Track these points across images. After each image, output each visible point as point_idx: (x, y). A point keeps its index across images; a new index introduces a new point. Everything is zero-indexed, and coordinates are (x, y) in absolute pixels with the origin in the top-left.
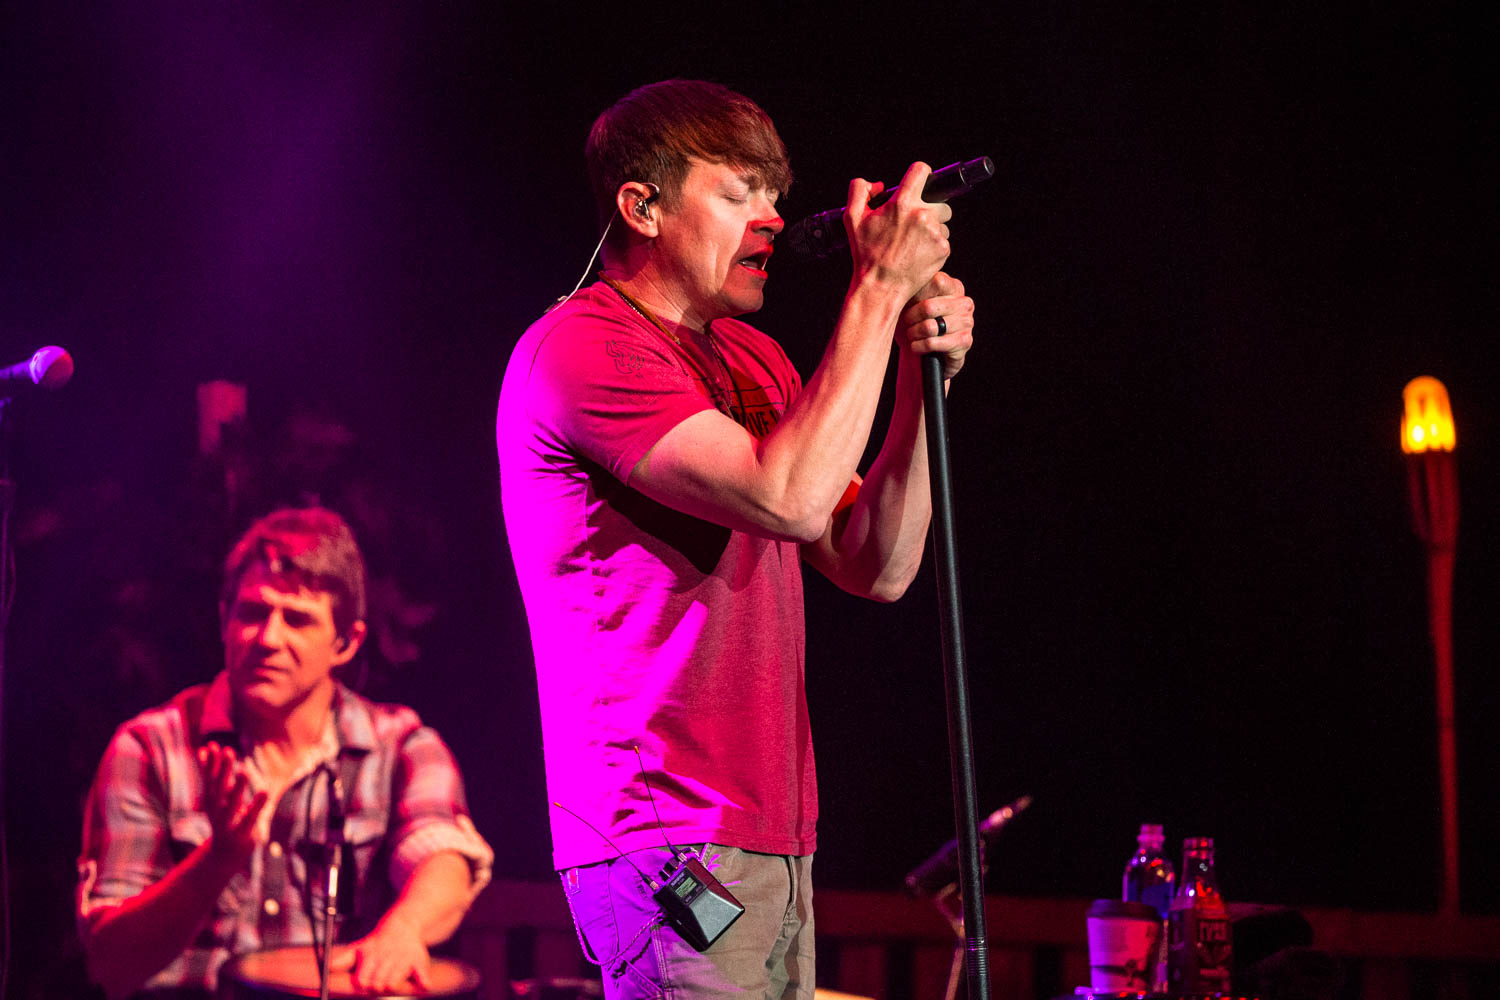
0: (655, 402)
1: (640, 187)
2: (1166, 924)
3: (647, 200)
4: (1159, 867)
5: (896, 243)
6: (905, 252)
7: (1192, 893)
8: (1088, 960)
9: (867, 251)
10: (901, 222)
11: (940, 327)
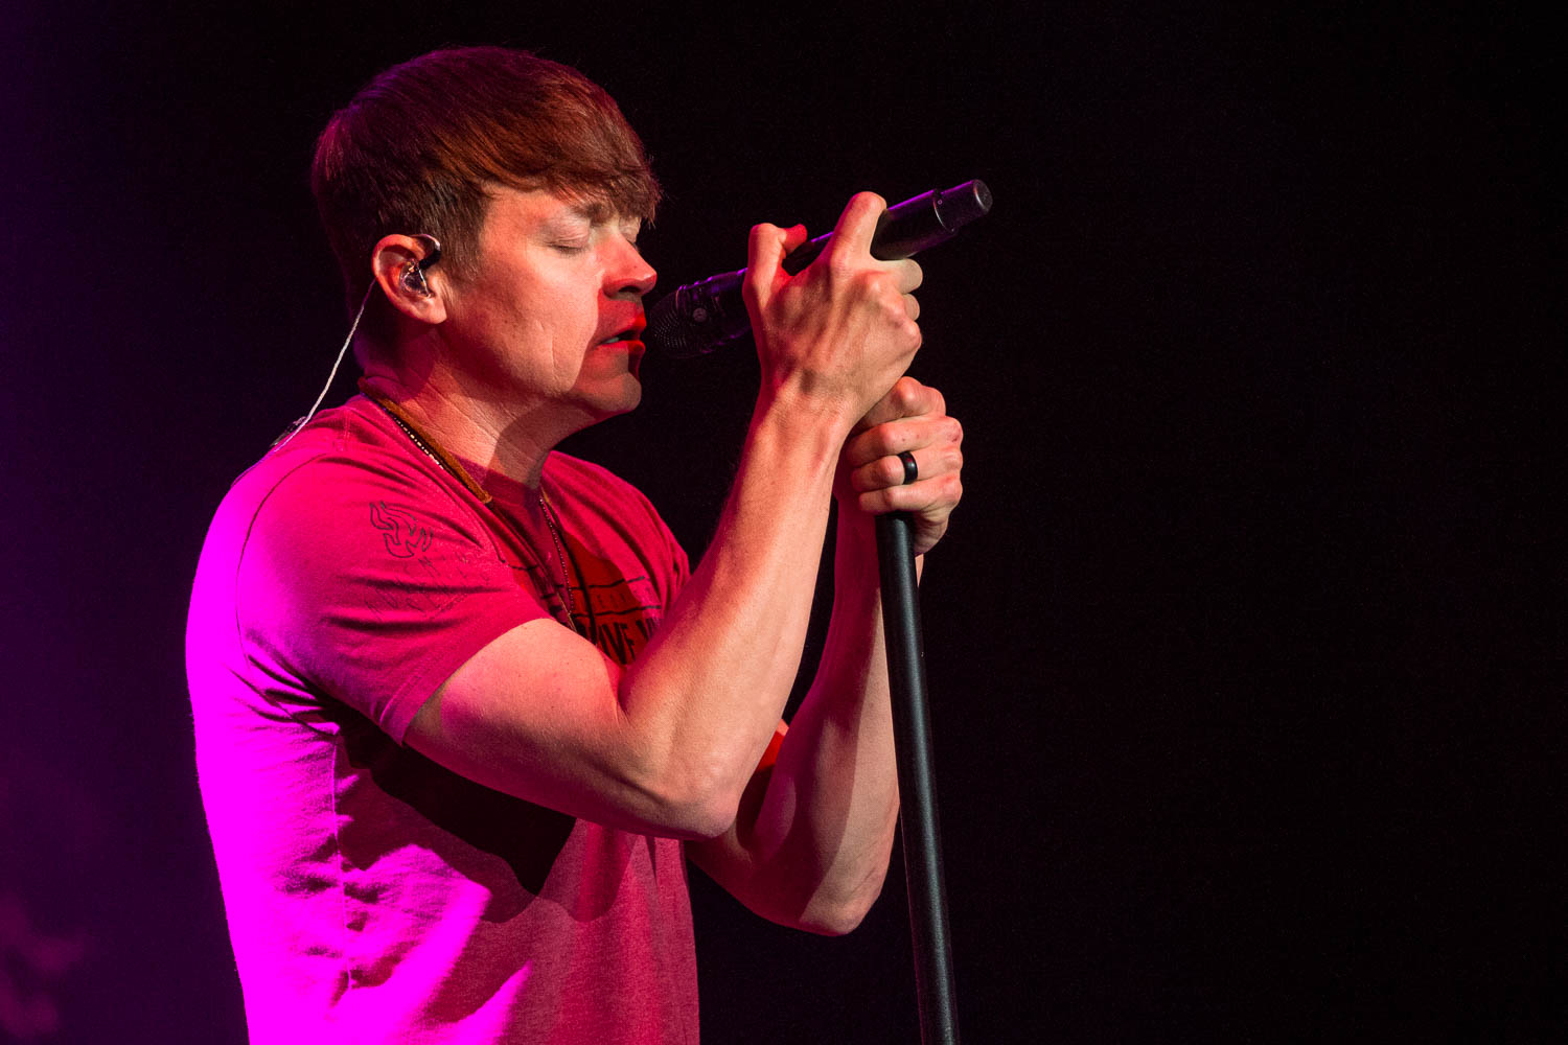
0: (451, 605)
1: (408, 242)
3: (421, 263)
5: (830, 332)
6: (847, 346)
9: (783, 346)
10: (839, 295)
11: (907, 469)
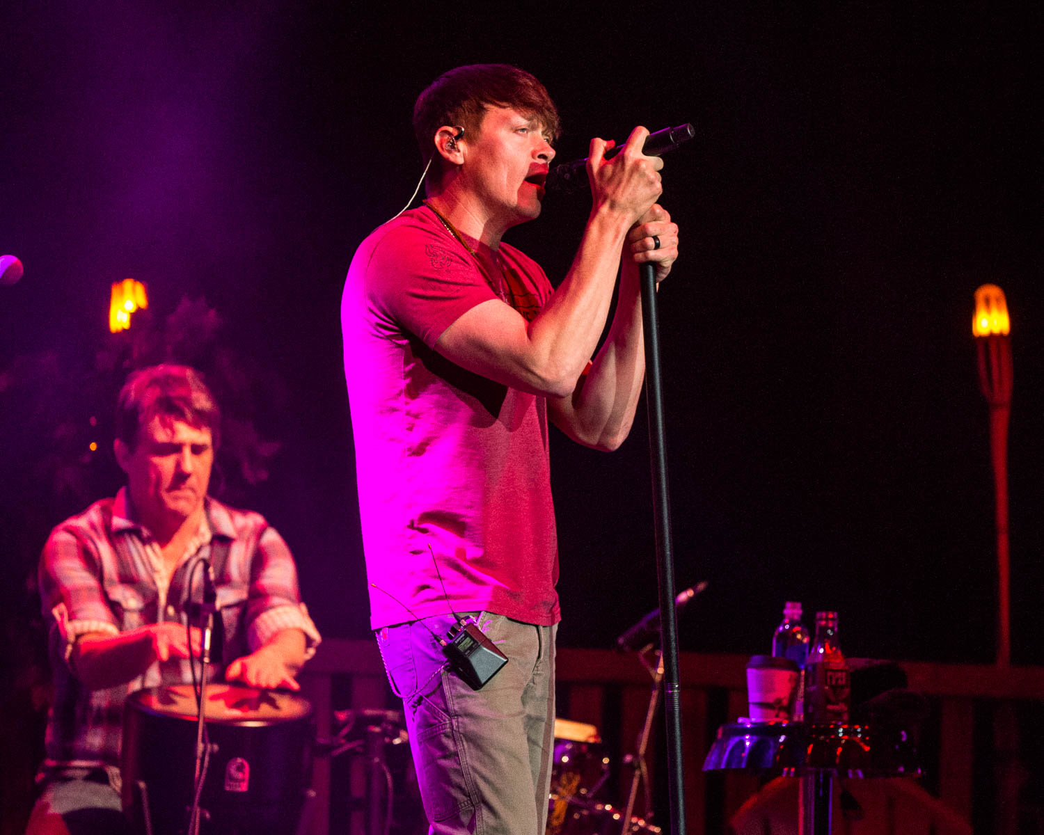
0: (458, 290)
1: (450, 129)
2: (803, 673)
3: (455, 138)
4: (798, 632)
5: (623, 184)
6: (630, 191)
7: (821, 651)
8: (747, 700)
9: (603, 189)
10: (628, 168)
11: (656, 243)
